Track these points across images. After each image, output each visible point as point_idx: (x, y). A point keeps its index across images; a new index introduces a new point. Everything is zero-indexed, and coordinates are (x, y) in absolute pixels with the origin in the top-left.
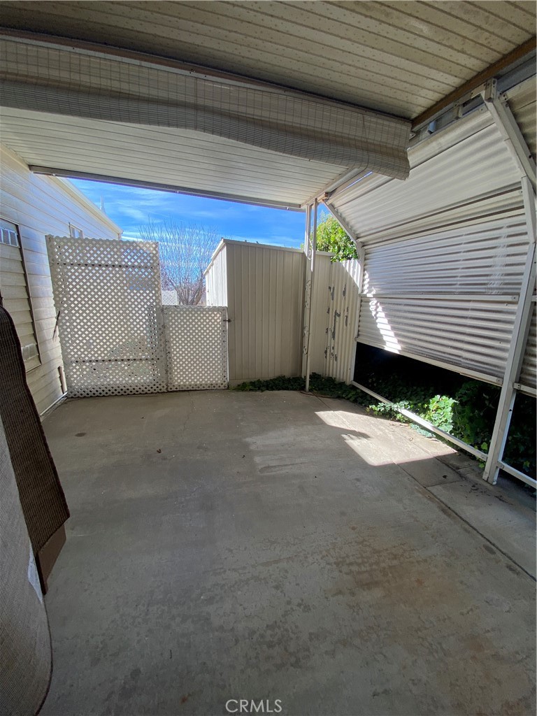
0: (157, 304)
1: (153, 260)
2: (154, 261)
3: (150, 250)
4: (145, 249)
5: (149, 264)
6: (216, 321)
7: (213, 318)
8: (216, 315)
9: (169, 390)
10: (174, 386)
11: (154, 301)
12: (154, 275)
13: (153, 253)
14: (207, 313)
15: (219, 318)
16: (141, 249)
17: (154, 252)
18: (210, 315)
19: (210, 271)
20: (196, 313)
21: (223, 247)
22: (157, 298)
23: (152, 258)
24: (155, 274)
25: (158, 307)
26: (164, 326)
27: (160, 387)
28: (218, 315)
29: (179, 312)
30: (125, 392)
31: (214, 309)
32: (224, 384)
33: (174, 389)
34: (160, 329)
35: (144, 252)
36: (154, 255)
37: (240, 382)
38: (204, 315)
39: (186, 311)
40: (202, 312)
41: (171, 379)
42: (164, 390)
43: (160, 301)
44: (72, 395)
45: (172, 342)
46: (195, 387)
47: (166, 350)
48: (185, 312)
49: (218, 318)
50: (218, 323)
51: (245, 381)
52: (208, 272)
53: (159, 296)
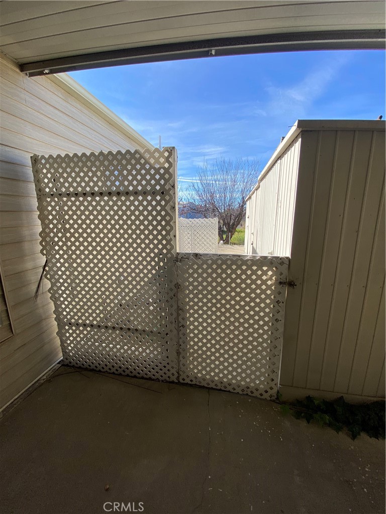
0: (169, 251)
1: (165, 179)
2: (166, 181)
3: (159, 163)
4: (152, 161)
5: (158, 187)
6: (264, 282)
7: (259, 277)
8: (265, 273)
9: (182, 381)
10: (188, 376)
11: (164, 247)
12: (166, 205)
13: (164, 168)
14: (249, 267)
15: (271, 279)
16: (147, 162)
17: (167, 165)
18: (254, 273)
19: (254, 197)
20: (229, 267)
21: (297, 137)
22: (169, 242)
23: (162, 176)
24: (167, 202)
25: (169, 255)
26: (178, 286)
27: (169, 374)
28: (270, 273)
29: (200, 267)
30: (124, 371)
31: (265, 261)
32: (270, 392)
33: (187, 381)
34: (171, 290)
35: (152, 167)
36: (167, 171)
37: (301, 394)
38: (244, 272)
39: (212, 264)
40: (239, 267)
41: (184, 365)
42: (174, 378)
43: (172, 247)
44: (67, 362)
45: (188, 311)
46: (219, 385)
47: (179, 322)
48: (210, 266)
49: (270, 277)
50: (269, 287)
51: (312, 393)
52: (250, 198)
53: (171, 240)
